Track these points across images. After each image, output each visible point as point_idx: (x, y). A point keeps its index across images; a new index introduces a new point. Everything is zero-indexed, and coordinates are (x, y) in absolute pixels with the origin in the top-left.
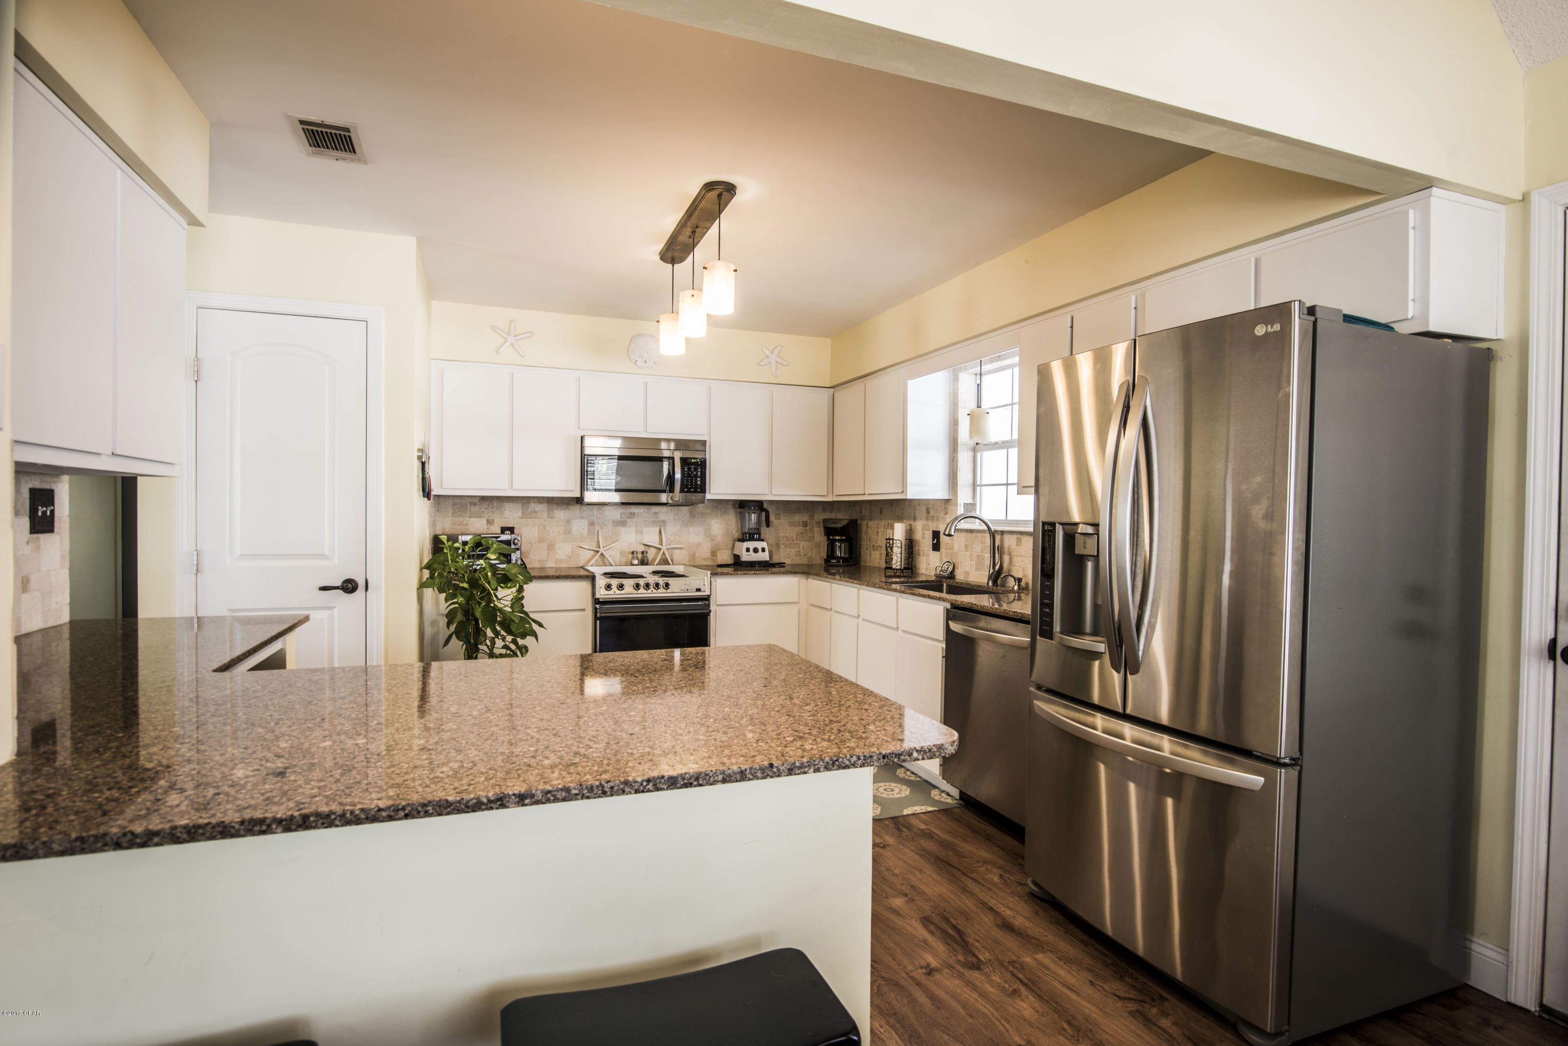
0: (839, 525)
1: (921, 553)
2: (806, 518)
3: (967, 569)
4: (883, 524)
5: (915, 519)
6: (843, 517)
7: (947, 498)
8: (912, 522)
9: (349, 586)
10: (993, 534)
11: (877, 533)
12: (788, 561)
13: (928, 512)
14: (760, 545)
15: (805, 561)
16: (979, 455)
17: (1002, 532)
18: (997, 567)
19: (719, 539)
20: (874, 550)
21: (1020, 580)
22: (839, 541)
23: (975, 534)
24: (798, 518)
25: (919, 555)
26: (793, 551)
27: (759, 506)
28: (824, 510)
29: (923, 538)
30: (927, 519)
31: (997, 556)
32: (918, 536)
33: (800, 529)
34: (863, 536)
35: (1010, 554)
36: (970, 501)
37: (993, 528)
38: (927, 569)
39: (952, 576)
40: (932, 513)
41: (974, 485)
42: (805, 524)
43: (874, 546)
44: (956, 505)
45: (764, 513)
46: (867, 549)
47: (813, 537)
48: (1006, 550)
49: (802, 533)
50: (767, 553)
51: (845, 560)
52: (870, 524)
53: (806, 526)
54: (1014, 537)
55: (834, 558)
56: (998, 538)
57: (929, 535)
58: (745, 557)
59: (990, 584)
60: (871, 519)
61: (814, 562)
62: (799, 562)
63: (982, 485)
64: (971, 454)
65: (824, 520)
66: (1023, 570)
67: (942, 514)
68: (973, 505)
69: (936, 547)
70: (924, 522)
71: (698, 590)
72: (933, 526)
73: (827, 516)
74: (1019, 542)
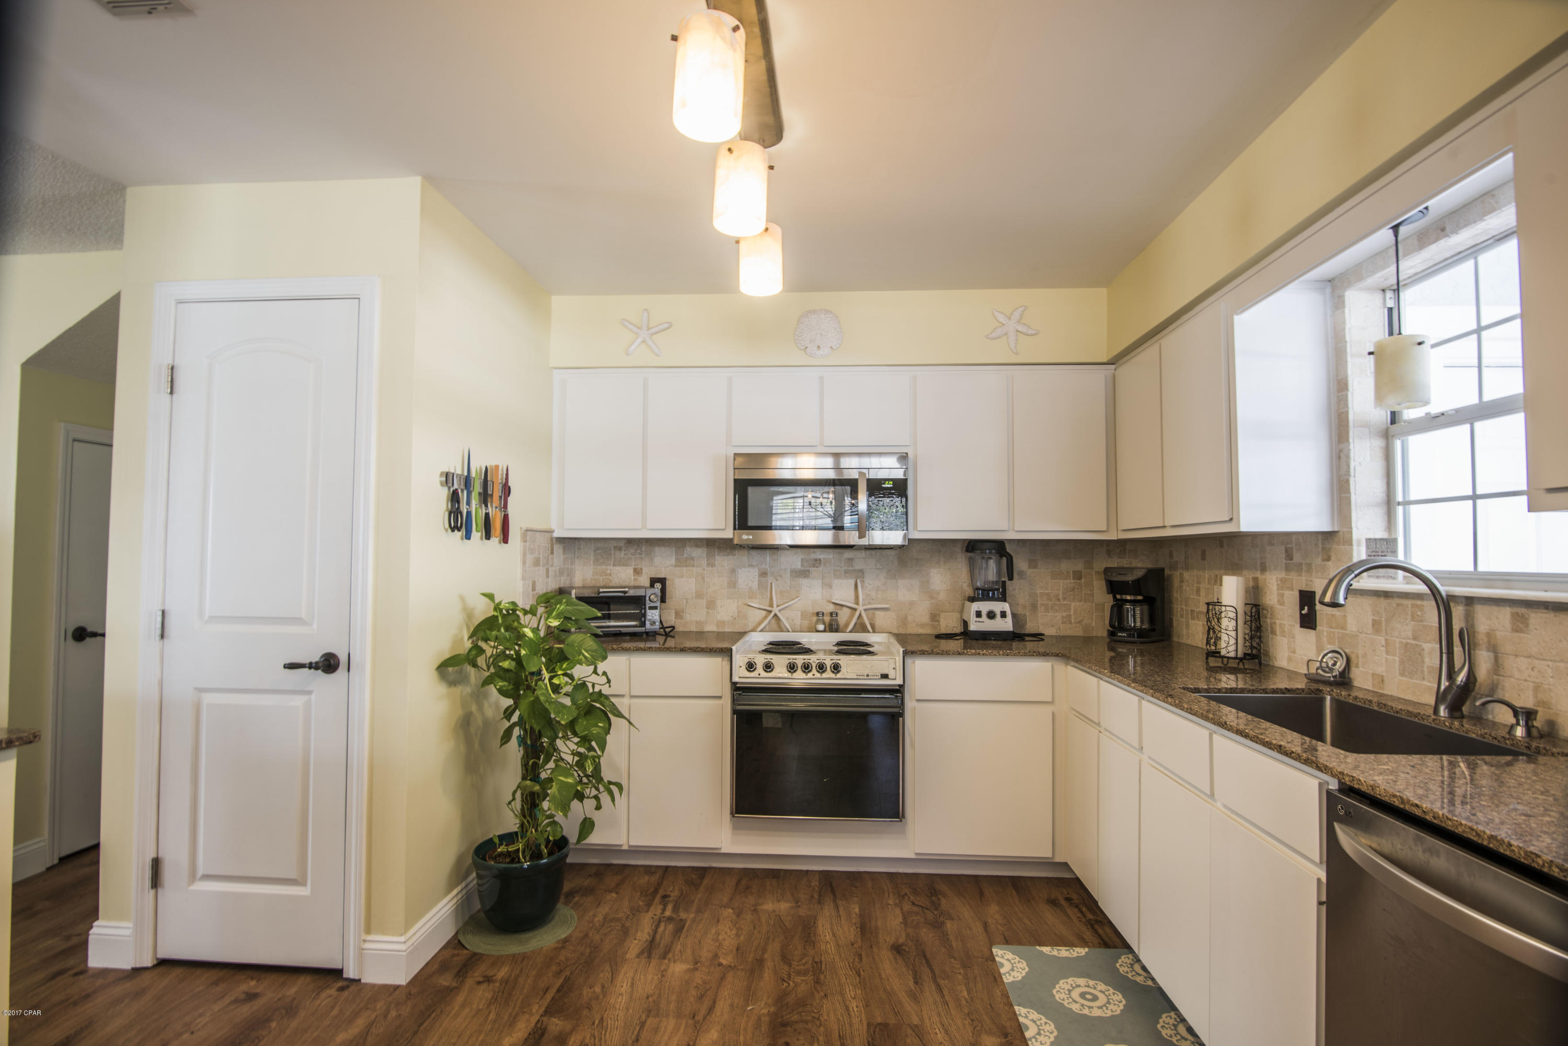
0: (1130, 578)
1: (1278, 630)
2: (1080, 566)
3: (1381, 670)
4: (1207, 576)
5: (1263, 569)
6: (1139, 565)
7: (1326, 528)
8: (1258, 574)
9: (329, 664)
10: (1445, 604)
11: (1198, 590)
12: (1048, 631)
13: (1289, 556)
14: (997, 607)
15: (1079, 632)
16: (1398, 444)
17: (1470, 601)
18: (1461, 678)
19: (942, 596)
20: (1193, 619)
21: (1530, 715)
22: (1133, 602)
23: (1394, 602)
24: (1066, 566)
25: (1273, 632)
26: (1059, 616)
27: (999, 548)
28: (1109, 553)
29: (1281, 603)
30: (1288, 569)
31: (1457, 649)
32: (1271, 598)
33: (1070, 582)
34: (1176, 594)
35: (1494, 649)
36: (1380, 534)
37: (1443, 590)
38: (1290, 659)
39: (1344, 681)
40: (1297, 558)
41: (1390, 504)
42: (1078, 576)
43: (1192, 611)
44: (1349, 542)
45: (1004, 560)
46: (1182, 616)
47: (1092, 595)
48: (1481, 637)
49: (1073, 590)
50: (1009, 618)
51: (1141, 633)
52: (1186, 575)
53: (1080, 578)
54: (1505, 614)
55: (1122, 629)
56: (1458, 612)
57: (1292, 598)
58: (975, 626)
59: (1443, 711)
60: (1187, 568)
61: (1094, 634)
62: (1068, 633)
63: (1407, 503)
64: (1379, 443)
65: (1107, 571)
66: (1537, 688)
67: (1318, 561)
68: (1390, 544)
69: (1308, 621)
70: (1283, 575)
71: (885, 676)
72: (1301, 582)
73: (1114, 563)
74: (1520, 625)
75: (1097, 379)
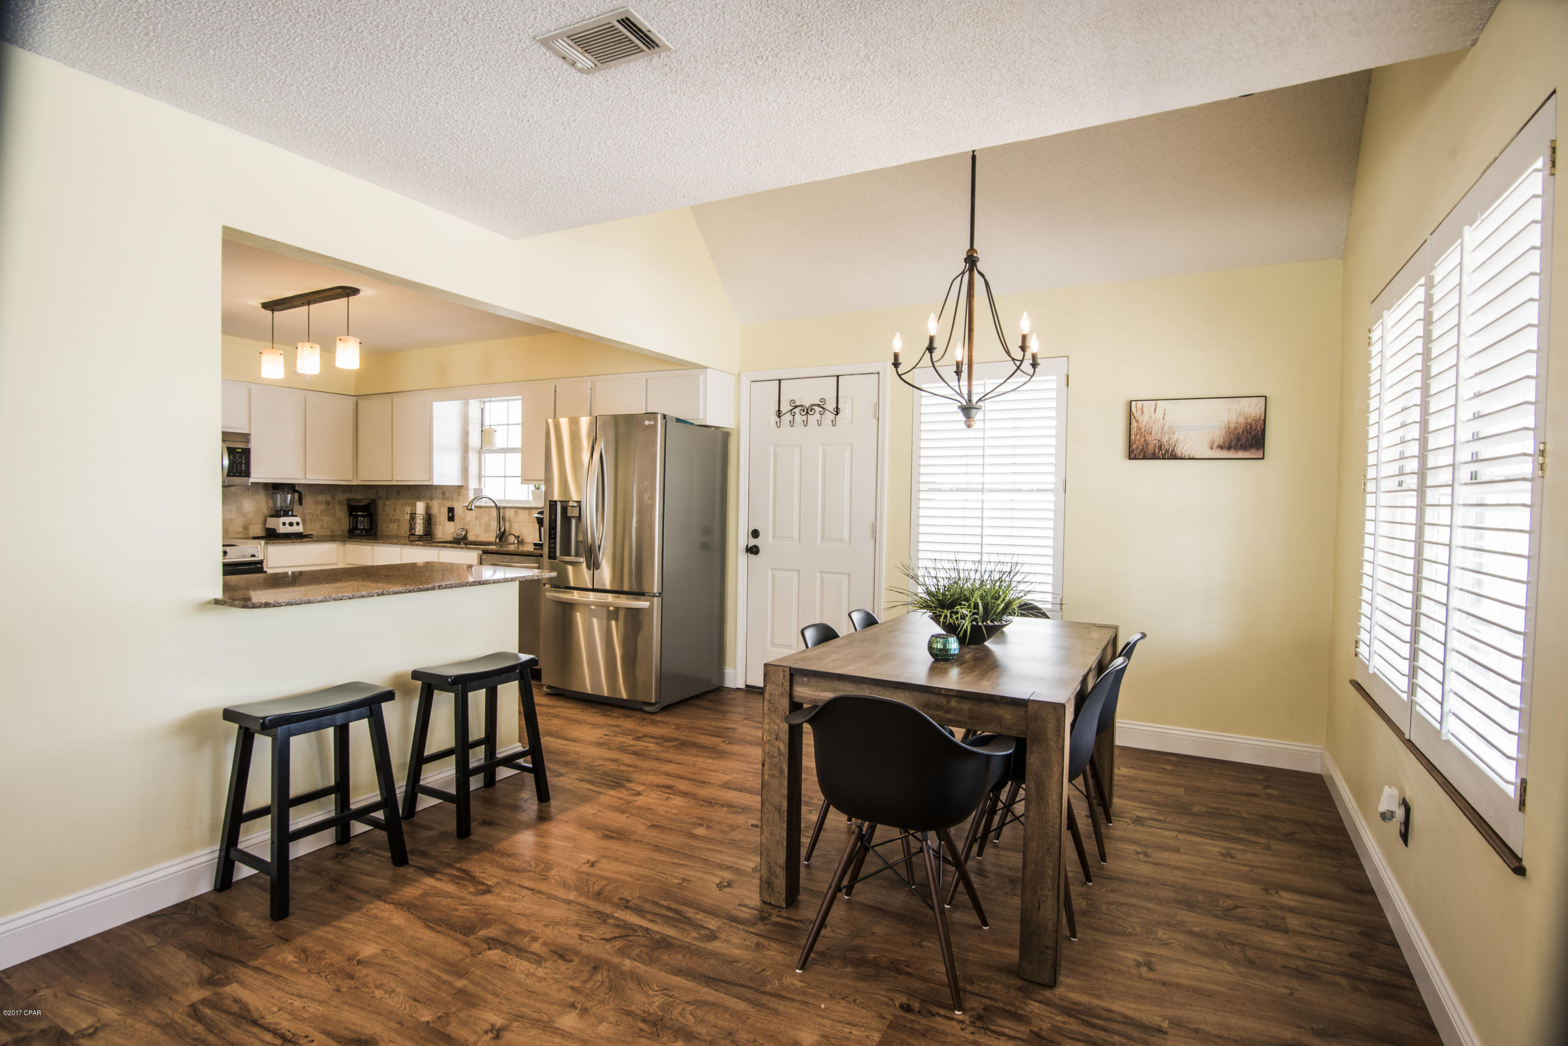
0: (362, 504)
1: (438, 523)
2: (328, 498)
3: (478, 533)
5: (432, 499)
6: (362, 498)
7: (460, 484)
8: (429, 501)
10: (498, 508)
11: (395, 510)
12: (314, 533)
13: (443, 494)
14: (294, 520)
15: (328, 533)
16: (483, 456)
17: (504, 508)
18: (502, 530)
20: (391, 522)
21: (518, 537)
22: (362, 516)
23: (483, 509)
24: (321, 498)
25: (436, 524)
26: (318, 525)
27: (292, 488)
28: (344, 491)
29: (439, 512)
30: (443, 499)
31: (502, 522)
32: (435, 511)
33: (323, 507)
34: (380, 512)
35: (510, 522)
36: (477, 487)
37: (498, 505)
38: (443, 534)
39: (465, 537)
40: (447, 495)
41: (480, 476)
42: (328, 503)
43: (391, 519)
44: (468, 489)
45: (296, 495)
46: (384, 522)
47: (335, 514)
48: (507, 519)
49: (325, 511)
50: (301, 525)
51: (367, 531)
52: (387, 502)
53: (329, 504)
54: (513, 510)
55: (358, 529)
56: (502, 511)
57: (445, 511)
58: (282, 530)
59: (498, 541)
60: (388, 499)
61: (336, 534)
62: (323, 534)
63: (485, 477)
64: (477, 455)
65: (348, 500)
66: (520, 531)
67: (456, 496)
68: (481, 490)
69: (451, 518)
70: (441, 501)
71: (253, 556)
72: (449, 504)
73: (352, 496)
74: (516, 514)
75: (349, 404)
